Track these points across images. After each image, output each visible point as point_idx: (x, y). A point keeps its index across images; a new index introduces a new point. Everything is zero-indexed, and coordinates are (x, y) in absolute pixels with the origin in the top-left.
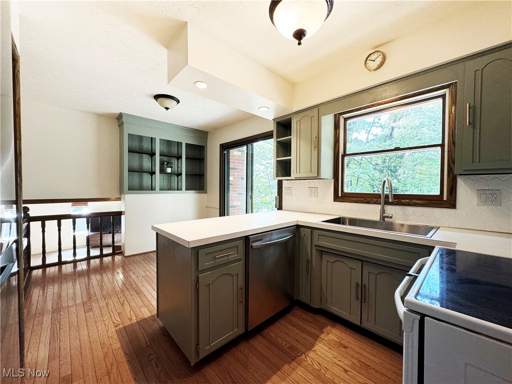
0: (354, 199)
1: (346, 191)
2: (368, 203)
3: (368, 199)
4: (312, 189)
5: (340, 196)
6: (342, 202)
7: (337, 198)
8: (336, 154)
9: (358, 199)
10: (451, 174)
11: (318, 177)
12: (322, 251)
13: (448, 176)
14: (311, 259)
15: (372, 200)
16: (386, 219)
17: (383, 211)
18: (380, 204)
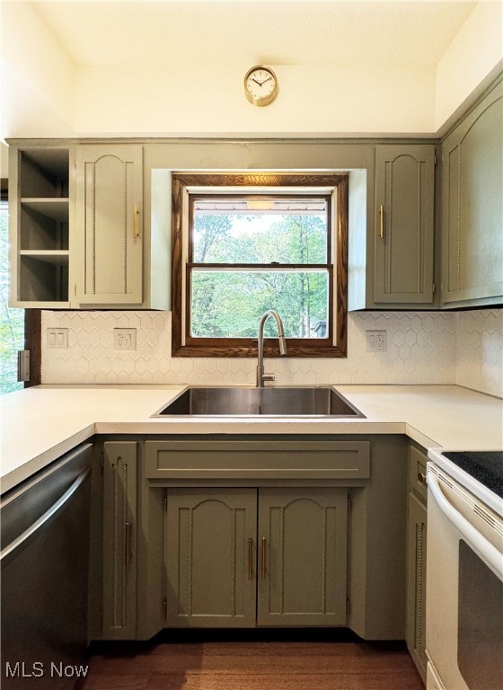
0: (212, 350)
1: (193, 335)
2: (236, 355)
3: (236, 350)
4: (123, 332)
5: (184, 345)
6: (188, 357)
7: (177, 350)
8: (175, 261)
9: (217, 349)
10: (342, 308)
11: (142, 307)
12: (165, 489)
13: (338, 310)
14: (137, 520)
15: (241, 350)
16: (266, 383)
17: (261, 369)
18: (256, 356)
